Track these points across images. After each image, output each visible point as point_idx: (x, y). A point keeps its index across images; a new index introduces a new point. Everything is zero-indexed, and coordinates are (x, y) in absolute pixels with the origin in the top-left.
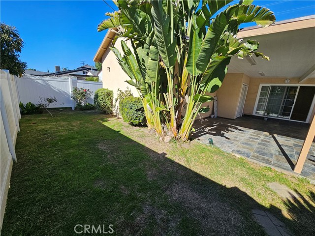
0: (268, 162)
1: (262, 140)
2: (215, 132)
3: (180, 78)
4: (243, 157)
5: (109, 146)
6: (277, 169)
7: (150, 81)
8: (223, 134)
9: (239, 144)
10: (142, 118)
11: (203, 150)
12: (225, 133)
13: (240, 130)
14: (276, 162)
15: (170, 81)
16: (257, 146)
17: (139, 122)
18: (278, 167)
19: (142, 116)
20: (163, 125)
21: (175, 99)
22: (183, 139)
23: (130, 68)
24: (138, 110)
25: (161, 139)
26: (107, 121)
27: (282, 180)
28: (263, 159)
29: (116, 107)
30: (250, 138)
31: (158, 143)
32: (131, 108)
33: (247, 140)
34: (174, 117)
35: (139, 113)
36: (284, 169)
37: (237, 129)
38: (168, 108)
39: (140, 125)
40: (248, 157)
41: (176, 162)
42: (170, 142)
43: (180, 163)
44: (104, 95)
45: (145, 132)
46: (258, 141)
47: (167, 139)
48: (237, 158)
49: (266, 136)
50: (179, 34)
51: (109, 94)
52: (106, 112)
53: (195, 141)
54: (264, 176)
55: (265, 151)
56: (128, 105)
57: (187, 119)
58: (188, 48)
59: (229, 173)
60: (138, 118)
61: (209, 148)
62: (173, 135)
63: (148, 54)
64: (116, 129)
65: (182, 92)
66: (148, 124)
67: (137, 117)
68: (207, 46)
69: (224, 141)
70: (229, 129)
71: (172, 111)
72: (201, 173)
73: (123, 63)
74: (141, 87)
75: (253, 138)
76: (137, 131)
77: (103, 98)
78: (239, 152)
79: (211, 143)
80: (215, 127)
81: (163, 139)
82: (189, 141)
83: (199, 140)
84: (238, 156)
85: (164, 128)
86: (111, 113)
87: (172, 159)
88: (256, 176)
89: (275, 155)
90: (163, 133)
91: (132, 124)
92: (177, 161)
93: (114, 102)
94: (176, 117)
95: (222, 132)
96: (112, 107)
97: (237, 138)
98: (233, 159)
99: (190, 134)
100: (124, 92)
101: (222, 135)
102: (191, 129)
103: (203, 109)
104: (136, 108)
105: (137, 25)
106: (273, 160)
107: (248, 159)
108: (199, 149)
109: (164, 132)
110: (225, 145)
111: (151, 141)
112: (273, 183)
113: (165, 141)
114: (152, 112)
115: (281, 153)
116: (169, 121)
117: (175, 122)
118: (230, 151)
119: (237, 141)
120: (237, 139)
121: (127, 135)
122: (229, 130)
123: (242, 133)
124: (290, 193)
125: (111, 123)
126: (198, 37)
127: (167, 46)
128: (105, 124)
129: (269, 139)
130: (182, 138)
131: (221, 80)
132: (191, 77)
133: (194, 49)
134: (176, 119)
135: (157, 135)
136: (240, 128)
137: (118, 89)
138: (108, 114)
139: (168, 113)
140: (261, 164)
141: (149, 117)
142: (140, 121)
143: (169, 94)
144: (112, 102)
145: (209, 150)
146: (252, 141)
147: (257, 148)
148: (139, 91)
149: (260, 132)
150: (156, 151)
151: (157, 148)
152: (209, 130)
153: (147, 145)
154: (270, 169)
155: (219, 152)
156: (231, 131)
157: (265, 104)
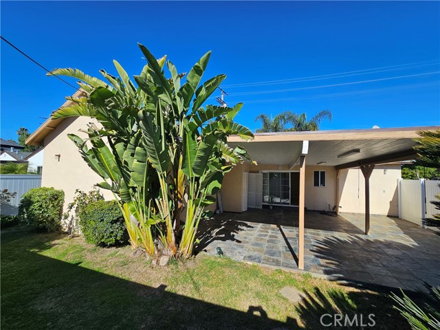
0: (277, 263)
1: (271, 236)
2: (224, 235)
3: (175, 180)
4: (256, 264)
5: (59, 299)
6: (286, 270)
7: (135, 185)
8: (234, 235)
9: (249, 246)
10: (120, 233)
11: (212, 265)
12: (234, 233)
13: (250, 227)
14: (284, 261)
15: (164, 187)
16: (267, 245)
17: (116, 240)
18: (286, 266)
19: (122, 229)
20: (155, 241)
21: (171, 202)
22: (186, 256)
23: (102, 164)
24: (113, 222)
25: (154, 262)
26: (50, 247)
27: (291, 281)
28: (274, 261)
29: (70, 219)
30: (259, 235)
31: (149, 271)
32: (102, 220)
33: (257, 238)
34: (171, 229)
35: (116, 226)
36: (291, 268)
37: (246, 225)
38: (163, 218)
39: (117, 244)
40: (259, 262)
41: (180, 295)
42: (168, 264)
43: (185, 294)
44: (44, 199)
45: (127, 254)
46: (267, 238)
47: (164, 260)
48: (249, 266)
49: (273, 229)
50: (171, 134)
51: (57, 197)
52: (48, 229)
53: (202, 253)
54: (276, 282)
55: (274, 249)
56: (96, 216)
57: (189, 228)
58: (182, 148)
59: (243, 291)
60: (114, 234)
61: (219, 260)
62: (172, 253)
63: (132, 155)
64: (70, 259)
65: (179, 196)
66: (132, 241)
67: (112, 232)
68: (202, 154)
69: (235, 247)
70: (239, 227)
71: (169, 222)
72: (213, 302)
73: (89, 157)
74: (121, 190)
75: (262, 235)
76: (112, 255)
77: (41, 206)
78: (250, 258)
79: (221, 252)
80: (223, 227)
81: (158, 262)
82: (194, 256)
83: (206, 251)
84: (250, 263)
85: (157, 245)
86: (58, 230)
87: (173, 292)
88: (269, 284)
89: (283, 252)
90: (156, 252)
91: (103, 245)
92: (180, 293)
93: (65, 210)
94: (174, 228)
95: (232, 233)
96: (60, 218)
97: (246, 238)
98: (245, 269)
99: (194, 246)
100: (88, 194)
101: (232, 238)
102: (195, 240)
103: (206, 213)
104: (111, 219)
105: (116, 118)
106: (281, 259)
107: (260, 265)
108: (207, 265)
109: (159, 251)
110: (236, 251)
111: (139, 268)
112: (285, 288)
113: (161, 264)
114: (139, 224)
115: (288, 249)
116: (165, 233)
117: (173, 235)
118: (241, 259)
119: (247, 242)
120: (247, 240)
121: (96, 268)
122: (238, 229)
123: (251, 230)
124: (301, 296)
125: (59, 250)
126: (191, 139)
127: (158, 153)
128: (47, 253)
129: (276, 233)
130: (184, 254)
131: (220, 182)
132: (188, 178)
133: (188, 150)
134: (174, 231)
135: (148, 258)
136: (249, 223)
137: (77, 191)
138: (52, 231)
139: (164, 225)
140: (272, 267)
141: (133, 229)
142: (118, 238)
143: (162, 200)
144: (61, 210)
145: (219, 264)
146: (261, 239)
147: (267, 247)
148: (116, 194)
149: (267, 225)
150: (149, 285)
151: (149, 278)
152: (217, 234)
153: (134, 278)
154: (280, 272)
155: (231, 264)
156: (241, 230)
157: (268, 191)
